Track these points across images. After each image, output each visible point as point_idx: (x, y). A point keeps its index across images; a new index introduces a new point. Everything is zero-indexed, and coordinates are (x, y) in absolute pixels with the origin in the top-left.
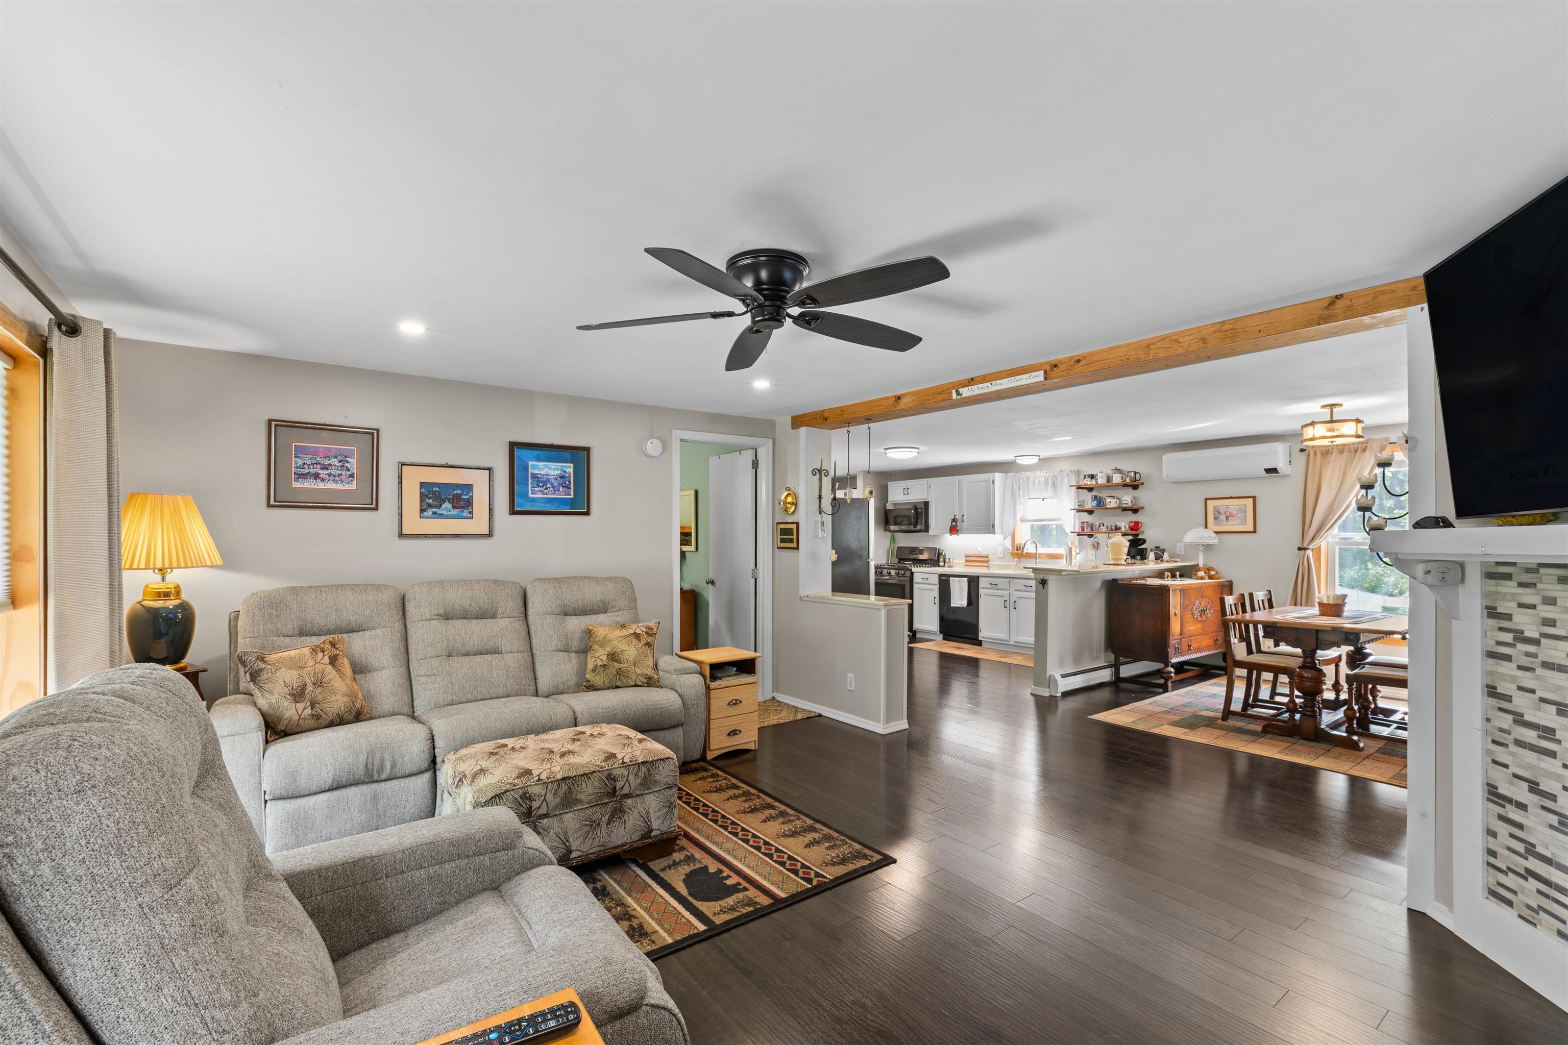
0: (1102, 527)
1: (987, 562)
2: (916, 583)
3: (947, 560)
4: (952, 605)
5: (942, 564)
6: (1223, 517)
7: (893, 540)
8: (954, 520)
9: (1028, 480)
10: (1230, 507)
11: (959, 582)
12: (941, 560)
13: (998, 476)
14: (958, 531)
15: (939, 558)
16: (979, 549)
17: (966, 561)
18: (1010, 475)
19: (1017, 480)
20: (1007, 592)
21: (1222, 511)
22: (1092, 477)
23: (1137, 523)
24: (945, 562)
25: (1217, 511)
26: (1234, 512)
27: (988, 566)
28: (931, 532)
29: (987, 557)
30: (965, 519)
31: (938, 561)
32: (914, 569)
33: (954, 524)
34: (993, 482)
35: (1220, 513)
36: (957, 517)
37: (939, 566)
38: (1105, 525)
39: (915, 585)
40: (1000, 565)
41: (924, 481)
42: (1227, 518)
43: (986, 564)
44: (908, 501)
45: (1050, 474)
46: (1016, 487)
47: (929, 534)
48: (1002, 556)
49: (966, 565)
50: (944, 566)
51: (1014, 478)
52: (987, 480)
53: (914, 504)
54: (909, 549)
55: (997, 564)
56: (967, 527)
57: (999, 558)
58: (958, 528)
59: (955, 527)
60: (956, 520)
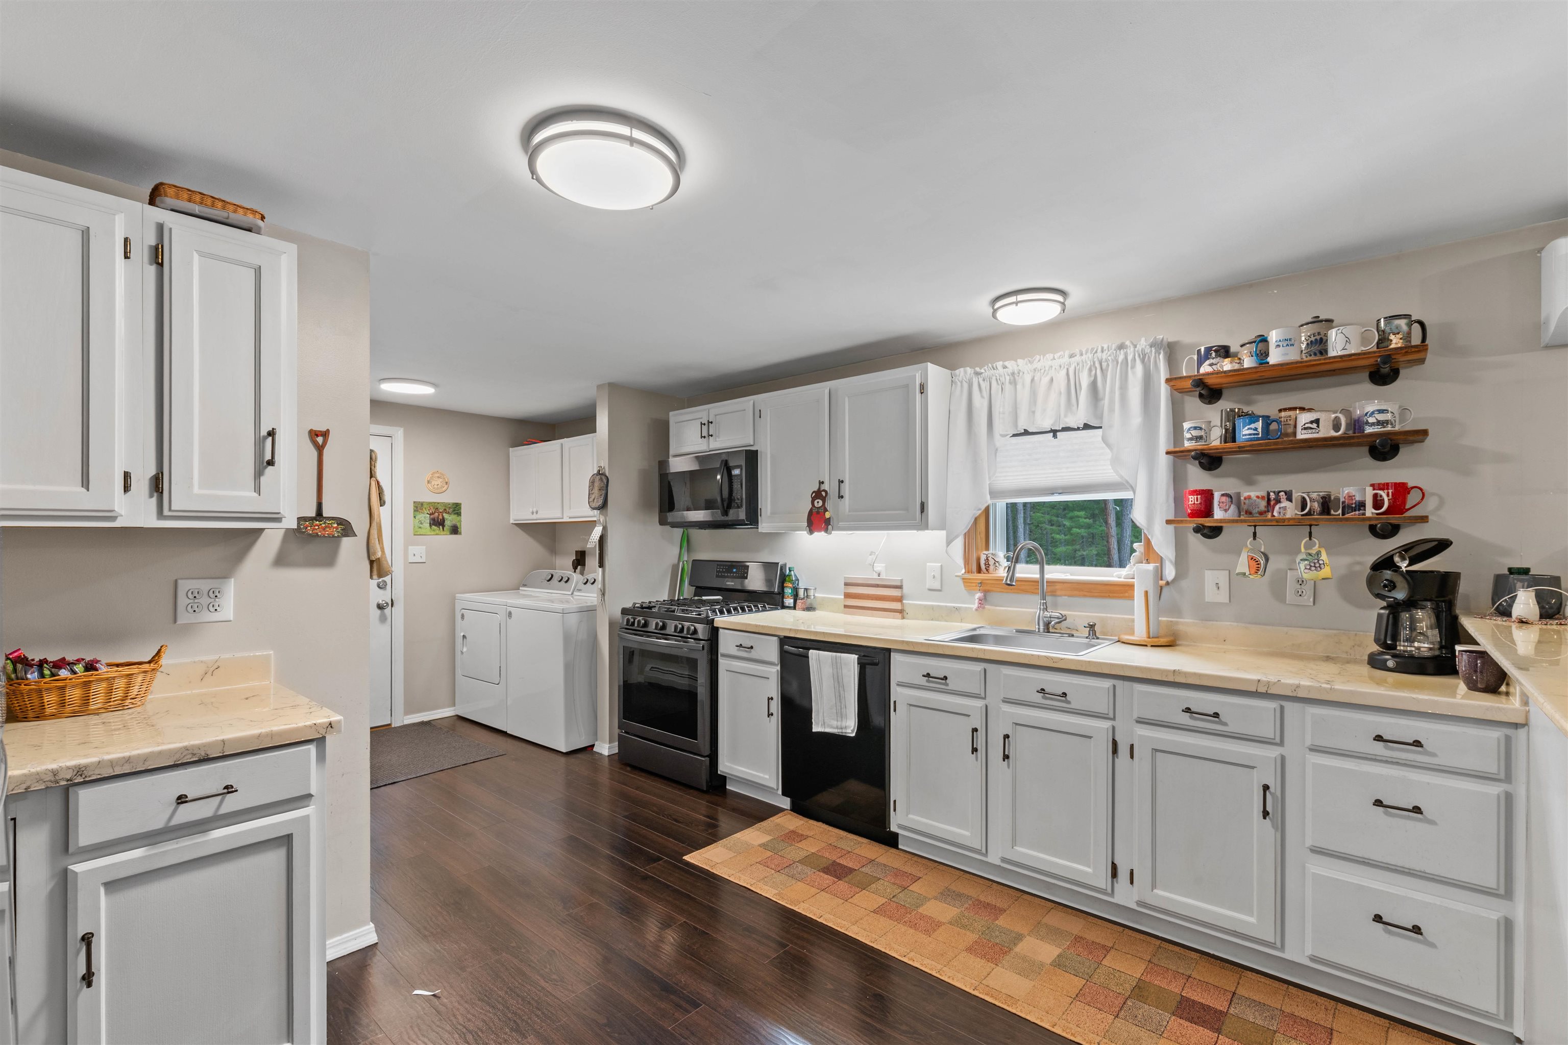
0: (1285, 503)
1: (900, 599)
2: (724, 655)
3: (801, 593)
4: (815, 729)
5: (789, 601)
7: (687, 544)
8: (819, 494)
9: (1014, 383)
11: (836, 665)
12: (788, 591)
13: (934, 372)
14: (828, 522)
15: (782, 587)
16: (879, 567)
17: (847, 596)
18: (964, 373)
19: (985, 385)
20: (979, 703)
22: (1224, 352)
23: (1401, 490)
24: (796, 597)
27: (901, 611)
28: (764, 526)
29: (900, 587)
30: (846, 489)
31: (782, 593)
32: (721, 621)
33: (819, 503)
34: (923, 389)
36: (826, 487)
37: (784, 607)
38: (1296, 495)
39: (721, 661)
40: (932, 607)
41: (746, 403)
43: (896, 606)
44: (710, 451)
45: (1084, 357)
46: (980, 403)
47: (760, 530)
48: (937, 585)
49: (846, 606)
50: (794, 608)
51: (975, 381)
52: (907, 386)
53: (724, 457)
54: (718, 565)
55: (925, 606)
56: (849, 512)
57: (930, 590)
58: (827, 515)
59: (822, 510)
60: (823, 494)
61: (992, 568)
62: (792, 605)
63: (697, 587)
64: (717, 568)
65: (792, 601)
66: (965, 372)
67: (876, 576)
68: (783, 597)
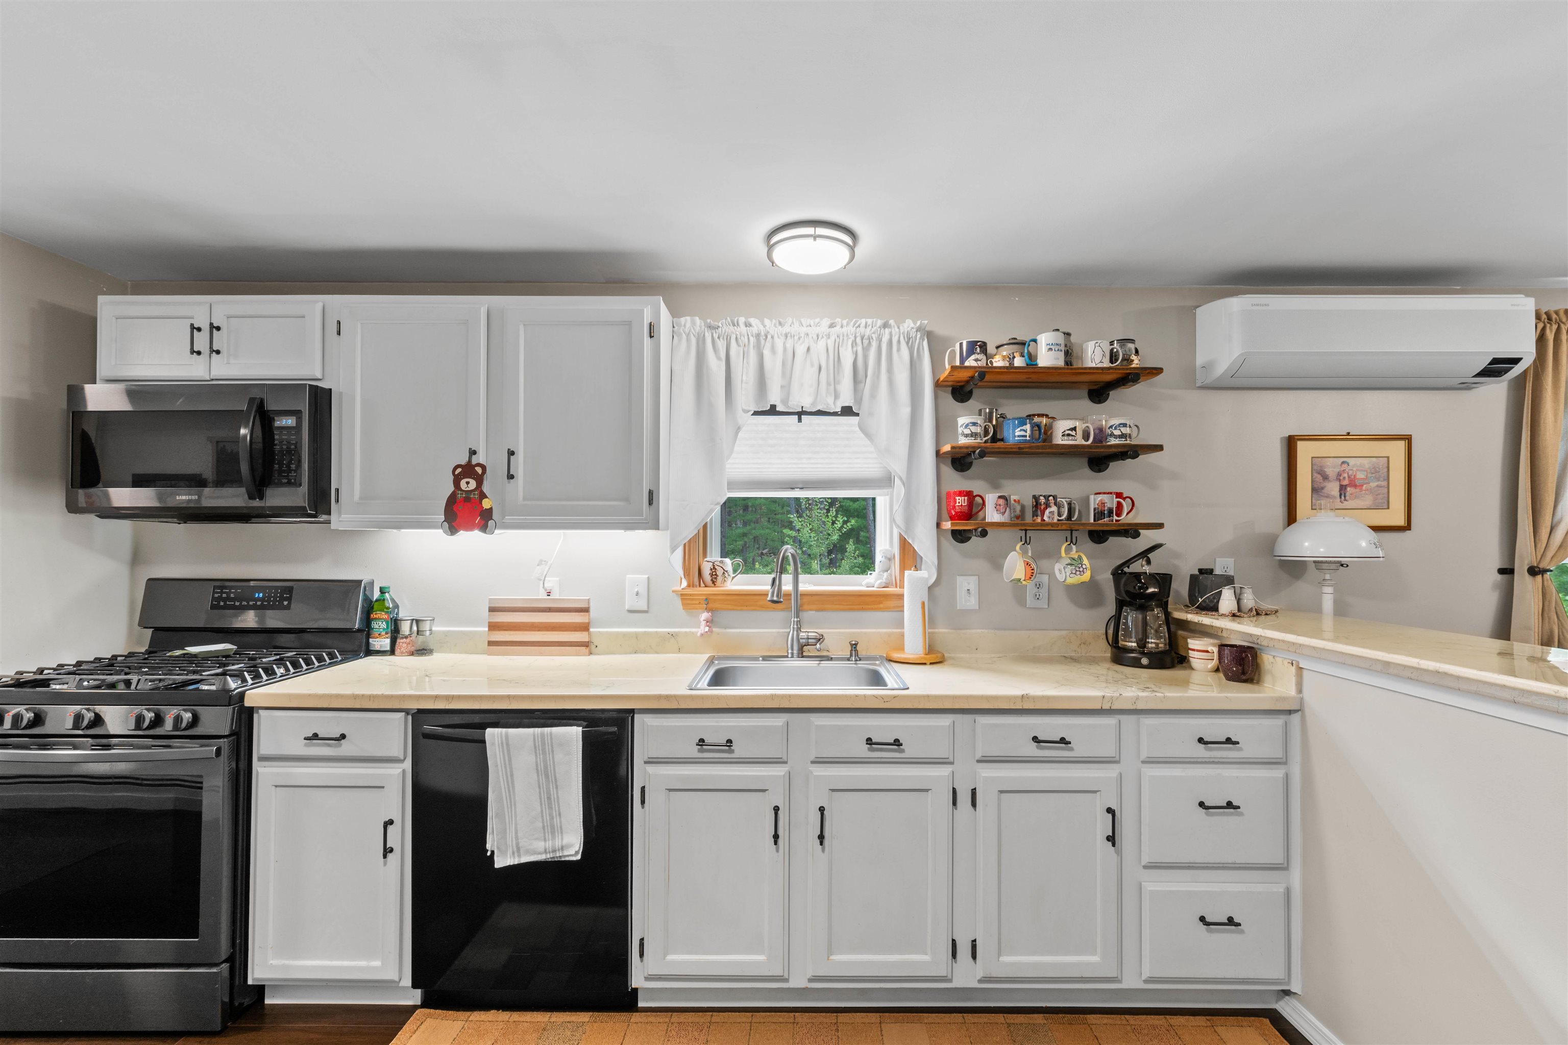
0: (1053, 508)
1: (584, 627)
2: (263, 759)
3: (405, 628)
4: (499, 863)
5: (381, 643)
6: (1333, 488)
8: (468, 470)
10: (1352, 462)
11: (542, 749)
12: (380, 625)
14: (487, 515)
15: (367, 620)
16: (551, 582)
17: (493, 627)
19: (722, 345)
20: (778, 771)
21: (1331, 472)
22: (985, 349)
24: (395, 633)
25: (1319, 473)
26: (1361, 475)
27: (586, 645)
28: (340, 518)
29: (586, 610)
30: (520, 465)
31: (367, 629)
32: (255, 696)
33: (467, 485)
34: (652, 331)
35: (1325, 478)
37: (370, 653)
39: (258, 768)
40: (637, 636)
41: (311, 303)
42: (1343, 488)
43: (578, 637)
44: (212, 380)
45: (845, 329)
46: (716, 366)
47: (333, 526)
48: (642, 604)
49: (491, 643)
50: (392, 652)
51: (708, 336)
52: (629, 324)
53: (257, 394)
54: (215, 587)
55: (625, 635)
56: (524, 499)
57: (630, 611)
58: (486, 504)
59: (476, 496)
60: (479, 470)
61: (720, 579)
62: (388, 648)
63: (157, 629)
64: (214, 593)
65: (388, 641)
66: (693, 323)
67: (542, 595)
68: (368, 636)
